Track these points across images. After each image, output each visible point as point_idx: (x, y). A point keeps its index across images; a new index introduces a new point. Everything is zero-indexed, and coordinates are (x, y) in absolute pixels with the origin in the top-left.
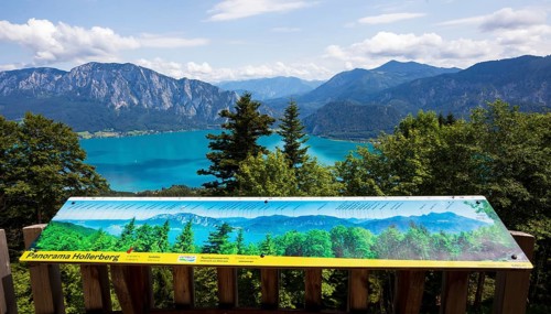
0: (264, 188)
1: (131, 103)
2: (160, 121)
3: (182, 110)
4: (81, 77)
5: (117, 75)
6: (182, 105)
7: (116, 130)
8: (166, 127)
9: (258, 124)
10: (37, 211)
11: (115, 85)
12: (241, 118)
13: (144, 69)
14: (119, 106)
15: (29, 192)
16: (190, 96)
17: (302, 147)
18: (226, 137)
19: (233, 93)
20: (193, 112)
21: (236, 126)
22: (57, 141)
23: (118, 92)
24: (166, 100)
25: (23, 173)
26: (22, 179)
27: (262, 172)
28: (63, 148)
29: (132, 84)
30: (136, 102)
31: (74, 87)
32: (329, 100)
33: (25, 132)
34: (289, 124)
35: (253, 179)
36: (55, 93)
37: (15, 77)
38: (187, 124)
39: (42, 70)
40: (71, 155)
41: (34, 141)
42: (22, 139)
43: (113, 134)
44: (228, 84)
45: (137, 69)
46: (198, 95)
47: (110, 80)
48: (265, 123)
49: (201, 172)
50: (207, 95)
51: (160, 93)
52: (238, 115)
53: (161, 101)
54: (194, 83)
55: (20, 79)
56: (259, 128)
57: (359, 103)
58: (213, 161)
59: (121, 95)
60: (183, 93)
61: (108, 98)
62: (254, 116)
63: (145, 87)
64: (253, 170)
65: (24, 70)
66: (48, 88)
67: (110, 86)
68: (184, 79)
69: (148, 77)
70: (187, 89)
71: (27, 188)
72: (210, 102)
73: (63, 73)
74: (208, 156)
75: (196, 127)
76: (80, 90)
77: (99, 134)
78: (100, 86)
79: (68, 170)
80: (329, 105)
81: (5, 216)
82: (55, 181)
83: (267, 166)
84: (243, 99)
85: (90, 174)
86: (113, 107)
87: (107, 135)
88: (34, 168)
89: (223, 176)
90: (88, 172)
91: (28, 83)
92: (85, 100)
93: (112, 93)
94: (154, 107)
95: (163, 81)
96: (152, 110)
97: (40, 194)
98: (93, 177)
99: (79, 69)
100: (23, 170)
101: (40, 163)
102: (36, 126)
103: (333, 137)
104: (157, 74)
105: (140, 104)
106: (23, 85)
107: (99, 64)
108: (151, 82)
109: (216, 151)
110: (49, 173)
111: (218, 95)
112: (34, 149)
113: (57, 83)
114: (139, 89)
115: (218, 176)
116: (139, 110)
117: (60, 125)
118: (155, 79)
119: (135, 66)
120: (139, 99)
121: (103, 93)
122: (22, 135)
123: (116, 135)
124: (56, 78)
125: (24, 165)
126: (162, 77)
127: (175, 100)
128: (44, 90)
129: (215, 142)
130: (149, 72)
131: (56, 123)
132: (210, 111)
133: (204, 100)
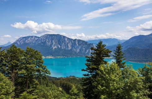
0: (109, 76)
1: (58, 47)
2: (67, 53)
3: (75, 50)
4: (43, 38)
5: (54, 38)
6: (75, 48)
7: (53, 56)
8: (69, 55)
9: (105, 52)
10: (27, 80)
11: (53, 41)
12: (99, 50)
13: (63, 36)
14: (54, 48)
15: (25, 73)
16: (78, 45)
17: (123, 62)
18: (92, 57)
19: (92, 44)
20: (78, 50)
21: (96, 53)
22: (35, 56)
23: (54, 43)
24: (69, 46)
25: (24, 67)
26: (23, 69)
27: (108, 70)
28: (37, 59)
29: (59, 41)
30: (60, 47)
31: (41, 42)
32: (129, 47)
33: (26, 53)
34: (118, 52)
35: (105, 73)
36: (35, 43)
37: (25, 39)
38: (76, 55)
39: (32, 37)
40: (39, 62)
41: (29, 56)
42: (25, 55)
43: (52, 57)
44: (91, 41)
45: (61, 36)
46: (80, 45)
47: (52, 40)
48: (108, 52)
49: (83, 70)
50: (84, 45)
51: (68, 44)
52: (97, 49)
53: (68, 46)
54: (79, 41)
55: (26, 39)
56: (105, 54)
57: (141, 48)
58: (87, 66)
59: (55, 45)
60: (75, 44)
61: (51, 45)
62: (103, 50)
63: (63, 42)
64: (105, 69)
65: (27, 37)
66: (34, 42)
67: (52, 41)
68: (76, 39)
69: (64, 39)
70: (77, 43)
71: (25, 72)
72: (84, 47)
73: (38, 37)
74: (85, 64)
75: (79, 56)
76: (43, 43)
77: (47, 57)
78: (49, 42)
79: (37, 67)
80: (129, 49)
81: (17, 81)
82: (33, 70)
83: (111, 68)
84: (99, 43)
85: (44, 69)
86: (52, 48)
87: (50, 57)
88: (28, 65)
89: (91, 72)
90: (44, 68)
91: (28, 41)
92: (44, 46)
93: (52, 44)
94: (65, 49)
95: (69, 40)
96: (65, 50)
97: (28, 74)
98: (45, 70)
99: (43, 36)
100: (24, 66)
101: (30, 64)
102: (29, 51)
103: (131, 61)
104: (67, 37)
105: (61, 47)
106: (27, 41)
107: (49, 35)
108: (65, 40)
109: (88, 62)
110: (32, 67)
111: (87, 45)
112: (28, 59)
113: (36, 41)
114: (61, 43)
115: (89, 72)
116: (60, 49)
117: (37, 51)
118: (66, 39)
119: (60, 35)
120: (61, 46)
121: (50, 44)
122: (25, 54)
123: (53, 57)
124: (36, 39)
125: (25, 64)
126: (68, 39)
127: (72, 46)
128: (32, 43)
129: (88, 59)
130: (64, 37)
131: (35, 50)
132: (84, 50)
133: (82, 47)
